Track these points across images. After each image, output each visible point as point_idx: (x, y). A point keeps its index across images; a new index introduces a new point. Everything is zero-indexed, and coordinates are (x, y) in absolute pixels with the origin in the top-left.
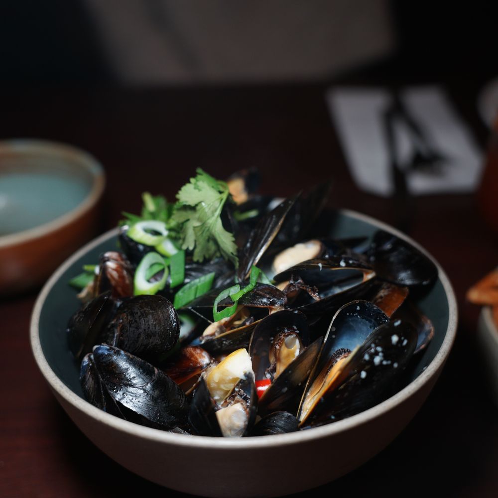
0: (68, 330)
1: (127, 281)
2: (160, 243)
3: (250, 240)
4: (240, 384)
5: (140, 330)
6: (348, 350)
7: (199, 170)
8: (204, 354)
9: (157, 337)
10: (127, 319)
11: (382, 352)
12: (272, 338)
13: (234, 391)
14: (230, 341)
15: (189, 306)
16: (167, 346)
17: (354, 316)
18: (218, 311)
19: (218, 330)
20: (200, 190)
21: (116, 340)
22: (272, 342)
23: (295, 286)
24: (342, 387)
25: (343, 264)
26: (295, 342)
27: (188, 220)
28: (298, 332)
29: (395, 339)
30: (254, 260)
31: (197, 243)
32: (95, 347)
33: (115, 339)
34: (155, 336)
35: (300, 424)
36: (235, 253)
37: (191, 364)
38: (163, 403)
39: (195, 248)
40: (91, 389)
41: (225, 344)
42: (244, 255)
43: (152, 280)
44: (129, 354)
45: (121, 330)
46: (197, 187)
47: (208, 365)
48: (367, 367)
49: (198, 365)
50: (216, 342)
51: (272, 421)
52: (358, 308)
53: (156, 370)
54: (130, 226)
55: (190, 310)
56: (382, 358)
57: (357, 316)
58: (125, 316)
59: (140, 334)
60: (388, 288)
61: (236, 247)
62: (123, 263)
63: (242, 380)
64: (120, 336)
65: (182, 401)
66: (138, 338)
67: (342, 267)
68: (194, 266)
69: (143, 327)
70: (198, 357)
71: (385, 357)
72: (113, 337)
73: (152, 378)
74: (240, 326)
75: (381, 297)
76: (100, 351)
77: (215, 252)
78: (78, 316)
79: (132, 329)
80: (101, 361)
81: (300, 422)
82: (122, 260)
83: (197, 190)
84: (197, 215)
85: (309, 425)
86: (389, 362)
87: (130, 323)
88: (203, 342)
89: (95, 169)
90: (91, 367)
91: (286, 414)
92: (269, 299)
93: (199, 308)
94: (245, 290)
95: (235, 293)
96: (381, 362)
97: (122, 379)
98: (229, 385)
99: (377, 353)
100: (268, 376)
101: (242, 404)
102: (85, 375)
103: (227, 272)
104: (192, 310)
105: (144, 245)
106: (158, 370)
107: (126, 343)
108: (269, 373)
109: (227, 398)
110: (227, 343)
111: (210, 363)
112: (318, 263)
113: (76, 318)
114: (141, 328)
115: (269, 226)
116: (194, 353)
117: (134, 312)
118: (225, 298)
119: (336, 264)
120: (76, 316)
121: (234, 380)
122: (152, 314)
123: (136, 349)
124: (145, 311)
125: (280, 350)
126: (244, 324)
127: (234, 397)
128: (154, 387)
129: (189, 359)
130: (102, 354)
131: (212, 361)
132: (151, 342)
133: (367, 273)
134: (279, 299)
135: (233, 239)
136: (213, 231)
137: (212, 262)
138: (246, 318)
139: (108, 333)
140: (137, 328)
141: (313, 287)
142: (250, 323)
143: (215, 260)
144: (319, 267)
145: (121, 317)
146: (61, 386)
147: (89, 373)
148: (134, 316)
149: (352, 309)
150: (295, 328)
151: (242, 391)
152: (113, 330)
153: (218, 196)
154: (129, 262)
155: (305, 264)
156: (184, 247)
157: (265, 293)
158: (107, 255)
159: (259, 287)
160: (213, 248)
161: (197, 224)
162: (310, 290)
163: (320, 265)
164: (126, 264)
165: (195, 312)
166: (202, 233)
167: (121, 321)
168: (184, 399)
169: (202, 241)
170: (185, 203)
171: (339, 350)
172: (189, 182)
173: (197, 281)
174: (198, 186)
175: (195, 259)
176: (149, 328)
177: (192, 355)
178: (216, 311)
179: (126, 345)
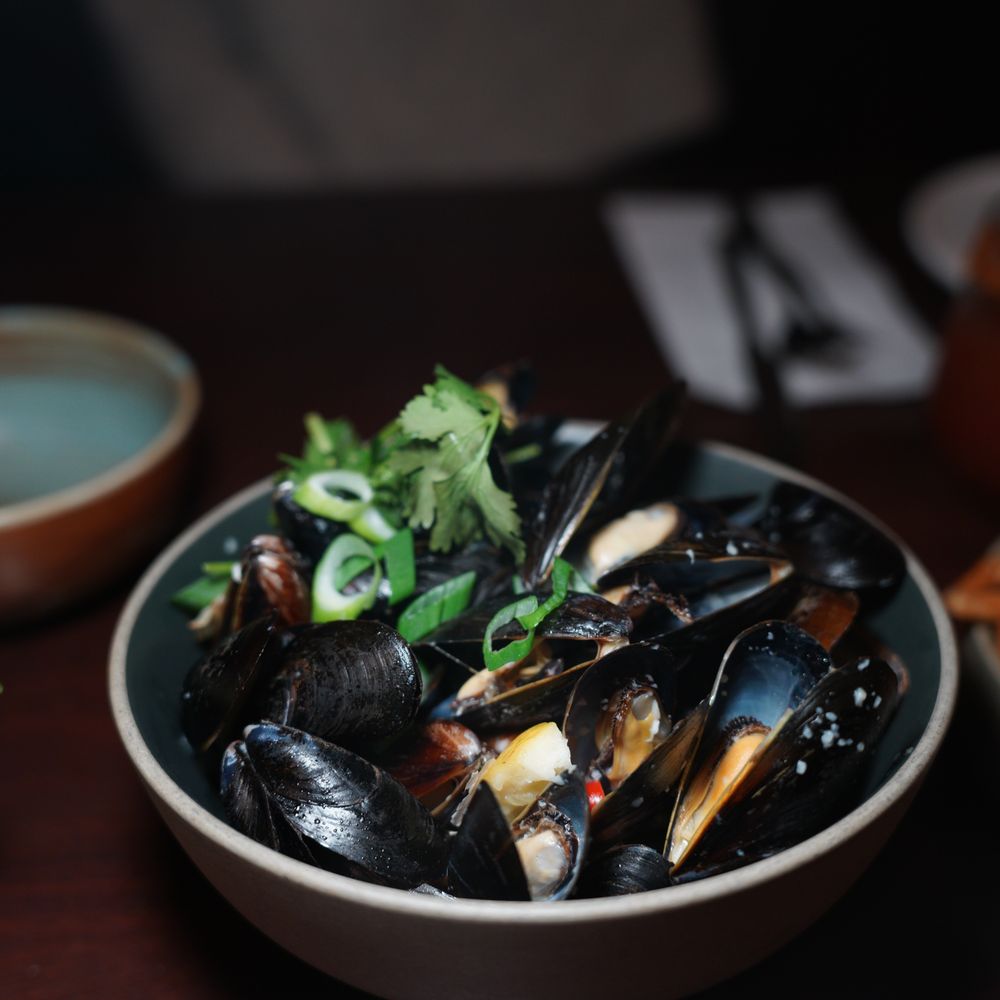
0: (188, 695)
1: (300, 594)
2: (359, 514)
3: (544, 506)
4: (551, 794)
5: (340, 693)
6: (751, 718)
7: (440, 370)
8: (468, 735)
9: (376, 705)
10: (311, 670)
11: (837, 722)
12: (606, 700)
13: (535, 806)
14: (517, 708)
15: (431, 640)
16: (396, 722)
17: (763, 652)
18: (493, 650)
19: (492, 687)
20: (443, 409)
21: (289, 713)
22: (605, 708)
23: (642, 596)
24: (758, 793)
25: (732, 550)
26: (650, 708)
27: (420, 469)
28: (655, 686)
29: (860, 695)
30: (556, 545)
31: (439, 515)
32: (249, 729)
33: (287, 710)
34: (371, 702)
35: (672, 869)
36: (517, 533)
37: (442, 756)
38: (396, 835)
39: (435, 523)
40: (247, 813)
41: (507, 715)
42: (535, 536)
43: (350, 590)
44: (321, 741)
45: (301, 691)
46: (437, 403)
47: (477, 757)
48: (808, 753)
49: (458, 758)
50: (488, 711)
51: (615, 865)
52: (770, 636)
53: (376, 770)
54: (297, 483)
55: (432, 648)
56: (837, 735)
57: (767, 651)
58: (307, 665)
59: (340, 699)
60: (815, 594)
61: (519, 521)
62: (289, 557)
63: (555, 784)
64: (297, 704)
65: (430, 830)
66: (336, 707)
67: (730, 555)
68: (431, 559)
69: (345, 685)
70: (456, 742)
71: (843, 733)
72: (283, 707)
73: (371, 787)
74: (535, 678)
75: (804, 613)
76: (263, 737)
77: (473, 531)
78: (212, 667)
79: (323, 690)
80: (266, 756)
81: (672, 864)
82: (287, 550)
83: (437, 411)
84: (439, 458)
85: (692, 870)
86: (850, 742)
87: (319, 678)
88: (459, 712)
89: (176, 366)
90: (243, 768)
91: (644, 849)
92: (596, 623)
93: (452, 644)
94: (548, 607)
95: (528, 612)
96: (835, 740)
97: (311, 791)
98: (524, 795)
99: (826, 725)
100: (596, 775)
101: (556, 833)
102: (232, 786)
103: (497, 570)
104: (438, 648)
105: (327, 520)
106: (380, 771)
107: (310, 719)
108: (597, 768)
109: (519, 822)
110: (510, 712)
111: (482, 753)
112: (686, 549)
113: (206, 671)
114: (342, 688)
115: (581, 478)
116: (447, 733)
117: (326, 656)
118: (507, 622)
119: (720, 551)
120: (206, 667)
121: (536, 786)
122: (365, 659)
123: (331, 730)
124: (348, 654)
125: (623, 724)
126: (543, 674)
127: (537, 819)
128: (375, 805)
129: (437, 746)
130: (268, 743)
131: (484, 750)
132: (363, 716)
133: (778, 567)
134: (617, 623)
135: (514, 505)
136: (474, 490)
137: (466, 552)
138: (547, 661)
139: (271, 700)
140: (334, 687)
141: (678, 596)
142: (557, 671)
143: (473, 547)
144: (687, 558)
145: (297, 667)
146: (194, 810)
147: (242, 781)
148: (325, 664)
149: (758, 639)
150: (650, 678)
151: (554, 807)
152: (282, 692)
153: (481, 420)
154: (299, 555)
155: (661, 552)
156: (414, 523)
157: (589, 611)
158: (258, 541)
159: (574, 600)
160: (469, 521)
161: (440, 477)
162: (672, 602)
163: (690, 553)
164: (294, 558)
165: (443, 652)
166: (451, 495)
167: (298, 674)
168: (433, 827)
169: (449, 509)
170: (414, 436)
171: (736, 720)
172: (422, 393)
173: (439, 589)
174: (440, 401)
175: (434, 546)
176: (358, 687)
177: (444, 739)
178: (490, 649)
179: (312, 722)
